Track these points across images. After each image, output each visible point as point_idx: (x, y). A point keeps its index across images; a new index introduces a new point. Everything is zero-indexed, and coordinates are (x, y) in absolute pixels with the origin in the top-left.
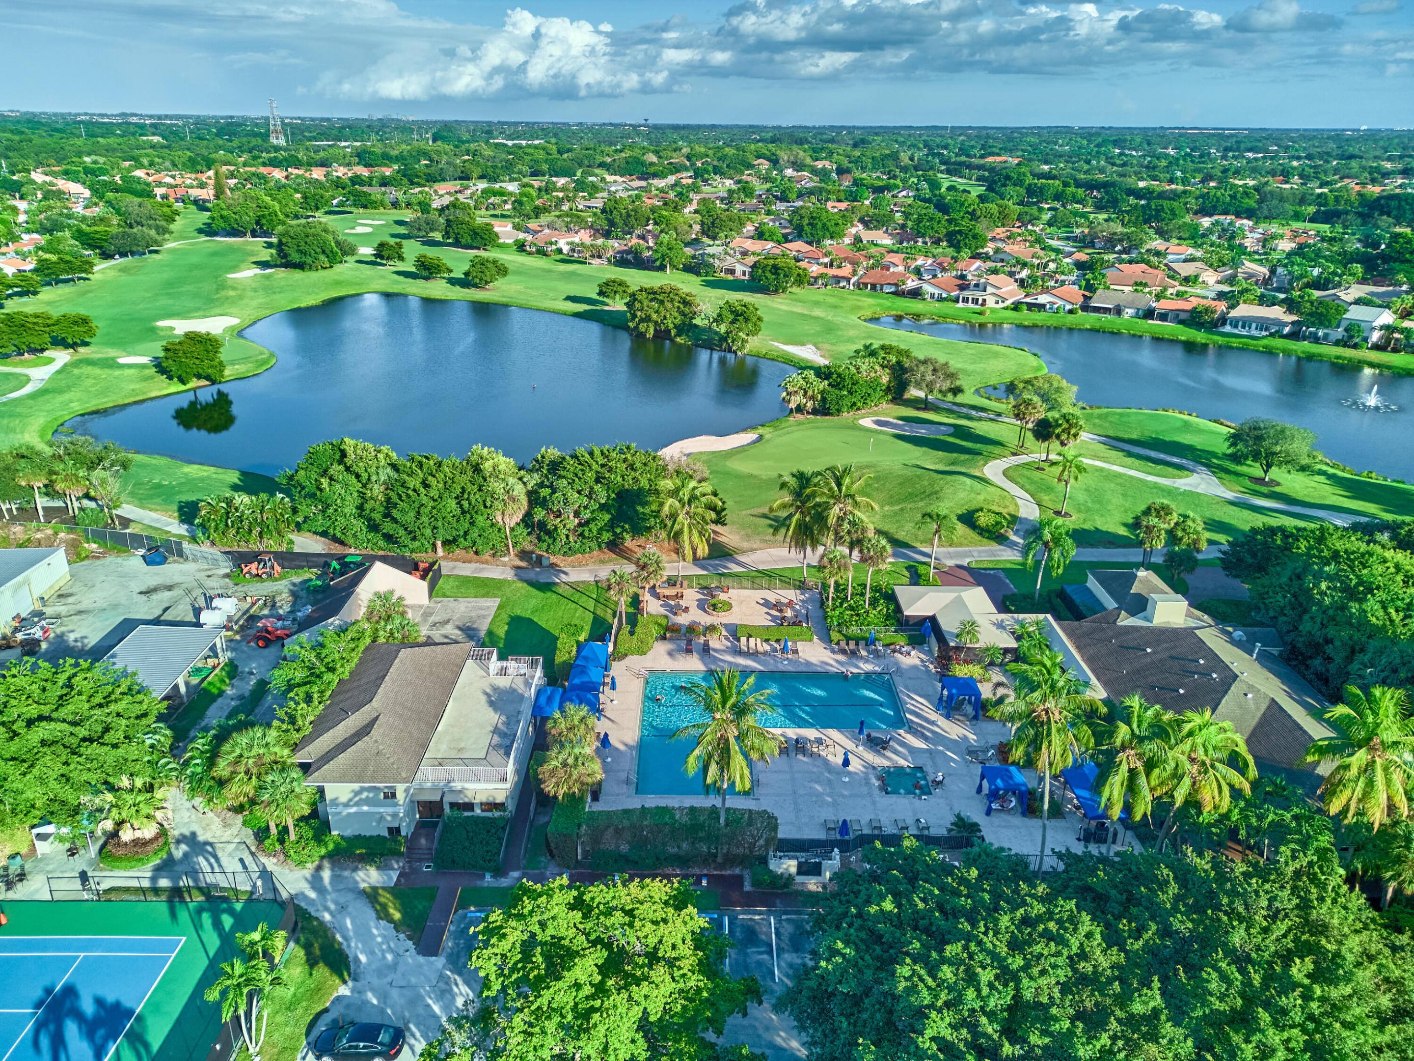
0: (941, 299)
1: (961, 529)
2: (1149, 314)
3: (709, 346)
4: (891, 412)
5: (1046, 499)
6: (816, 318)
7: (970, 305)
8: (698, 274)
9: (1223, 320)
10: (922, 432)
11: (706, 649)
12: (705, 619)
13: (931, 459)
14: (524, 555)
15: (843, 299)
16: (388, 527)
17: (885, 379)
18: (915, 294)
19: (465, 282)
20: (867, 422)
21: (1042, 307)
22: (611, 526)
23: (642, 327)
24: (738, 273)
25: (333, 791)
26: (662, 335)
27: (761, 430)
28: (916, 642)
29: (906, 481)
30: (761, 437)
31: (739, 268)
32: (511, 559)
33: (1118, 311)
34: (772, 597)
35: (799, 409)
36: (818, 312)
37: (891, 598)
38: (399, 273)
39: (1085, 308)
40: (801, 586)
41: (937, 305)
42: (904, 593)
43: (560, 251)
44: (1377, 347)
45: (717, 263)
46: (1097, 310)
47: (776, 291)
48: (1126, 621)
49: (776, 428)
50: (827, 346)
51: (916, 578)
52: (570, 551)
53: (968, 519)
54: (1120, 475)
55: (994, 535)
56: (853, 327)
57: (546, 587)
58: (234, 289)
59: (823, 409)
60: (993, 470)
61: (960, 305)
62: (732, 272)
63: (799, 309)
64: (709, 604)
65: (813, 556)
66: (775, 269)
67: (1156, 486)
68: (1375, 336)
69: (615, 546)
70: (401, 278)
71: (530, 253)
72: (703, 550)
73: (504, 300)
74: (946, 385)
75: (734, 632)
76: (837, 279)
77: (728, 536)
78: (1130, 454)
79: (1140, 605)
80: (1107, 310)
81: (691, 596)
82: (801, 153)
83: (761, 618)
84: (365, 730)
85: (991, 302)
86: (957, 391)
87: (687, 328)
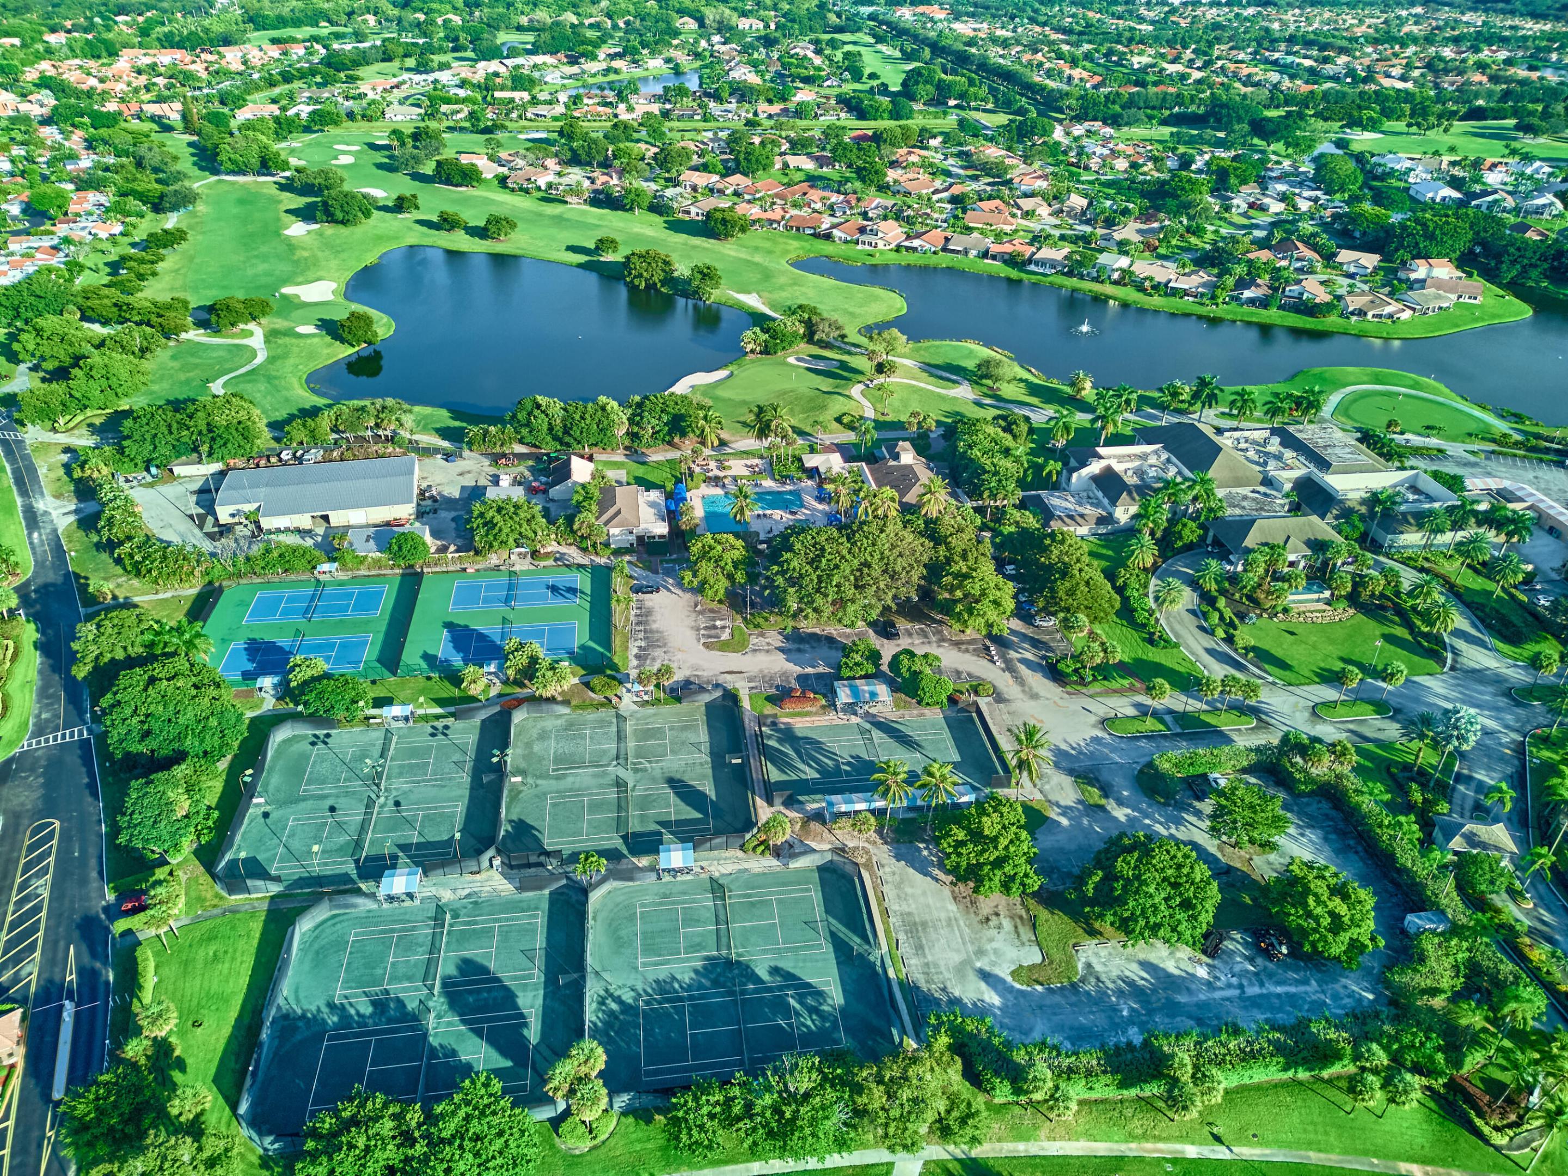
0: (846, 242)
1: (836, 425)
2: (985, 255)
3: (686, 295)
4: (805, 348)
5: (879, 406)
6: (757, 264)
7: (867, 247)
8: (661, 214)
9: (1030, 261)
10: (821, 366)
11: (724, 486)
12: (721, 474)
13: (825, 384)
14: (626, 448)
15: (774, 242)
16: (567, 439)
17: (802, 331)
18: (828, 237)
19: (481, 233)
20: (791, 360)
21: (914, 249)
22: (669, 433)
23: (636, 282)
24: (693, 215)
25: (612, 531)
26: (651, 286)
27: (731, 368)
28: (810, 477)
29: (812, 399)
30: (731, 375)
31: (693, 210)
32: (621, 451)
33: (966, 252)
34: (749, 462)
35: (752, 351)
36: (758, 258)
37: (800, 460)
38: (421, 222)
39: (944, 249)
40: (762, 457)
41: (844, 247)
42: (805, 458)
43: (539, 188)
44: (1116, 283)
45: (675, 205)
46: (953, 251)
47: (726, 236)
48: (892, 463)
49: (740, 366)
50: (765, 294)
51: (812, 450)
52: (649, 446)
53: (839, 420)
54: (921, 389)
55: (851, 427)
56: (783, 273)
57: (644, 463)
58: (304, 249)
59: (766, 351)
60: (856, 390)
61: (860, 247)
62: (689, 213)
63: (743, 255)
64: (722, 467)
65: (766, 443)
66: (724, 221)
67: (939, 395)
68: (1116, 276)
69: (670, 443)
70: (424, 229)
71: (513, 190)
72: (716, 443)
73: (519, 252)
74: (837, 333)
75: (735, 479)
76: (771, 222)
77: (724, 435)
78: (931, 375)
79: (896, 457)
80: (958, 252)
81: (713, 465)
82: (727, 11)
83: (745, 472)
84: (619, 512)
85: (881, 245)
86: (843, 336)
87: (669, 280)
